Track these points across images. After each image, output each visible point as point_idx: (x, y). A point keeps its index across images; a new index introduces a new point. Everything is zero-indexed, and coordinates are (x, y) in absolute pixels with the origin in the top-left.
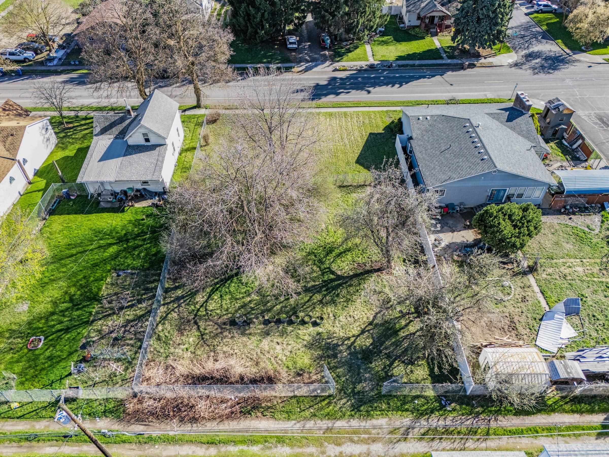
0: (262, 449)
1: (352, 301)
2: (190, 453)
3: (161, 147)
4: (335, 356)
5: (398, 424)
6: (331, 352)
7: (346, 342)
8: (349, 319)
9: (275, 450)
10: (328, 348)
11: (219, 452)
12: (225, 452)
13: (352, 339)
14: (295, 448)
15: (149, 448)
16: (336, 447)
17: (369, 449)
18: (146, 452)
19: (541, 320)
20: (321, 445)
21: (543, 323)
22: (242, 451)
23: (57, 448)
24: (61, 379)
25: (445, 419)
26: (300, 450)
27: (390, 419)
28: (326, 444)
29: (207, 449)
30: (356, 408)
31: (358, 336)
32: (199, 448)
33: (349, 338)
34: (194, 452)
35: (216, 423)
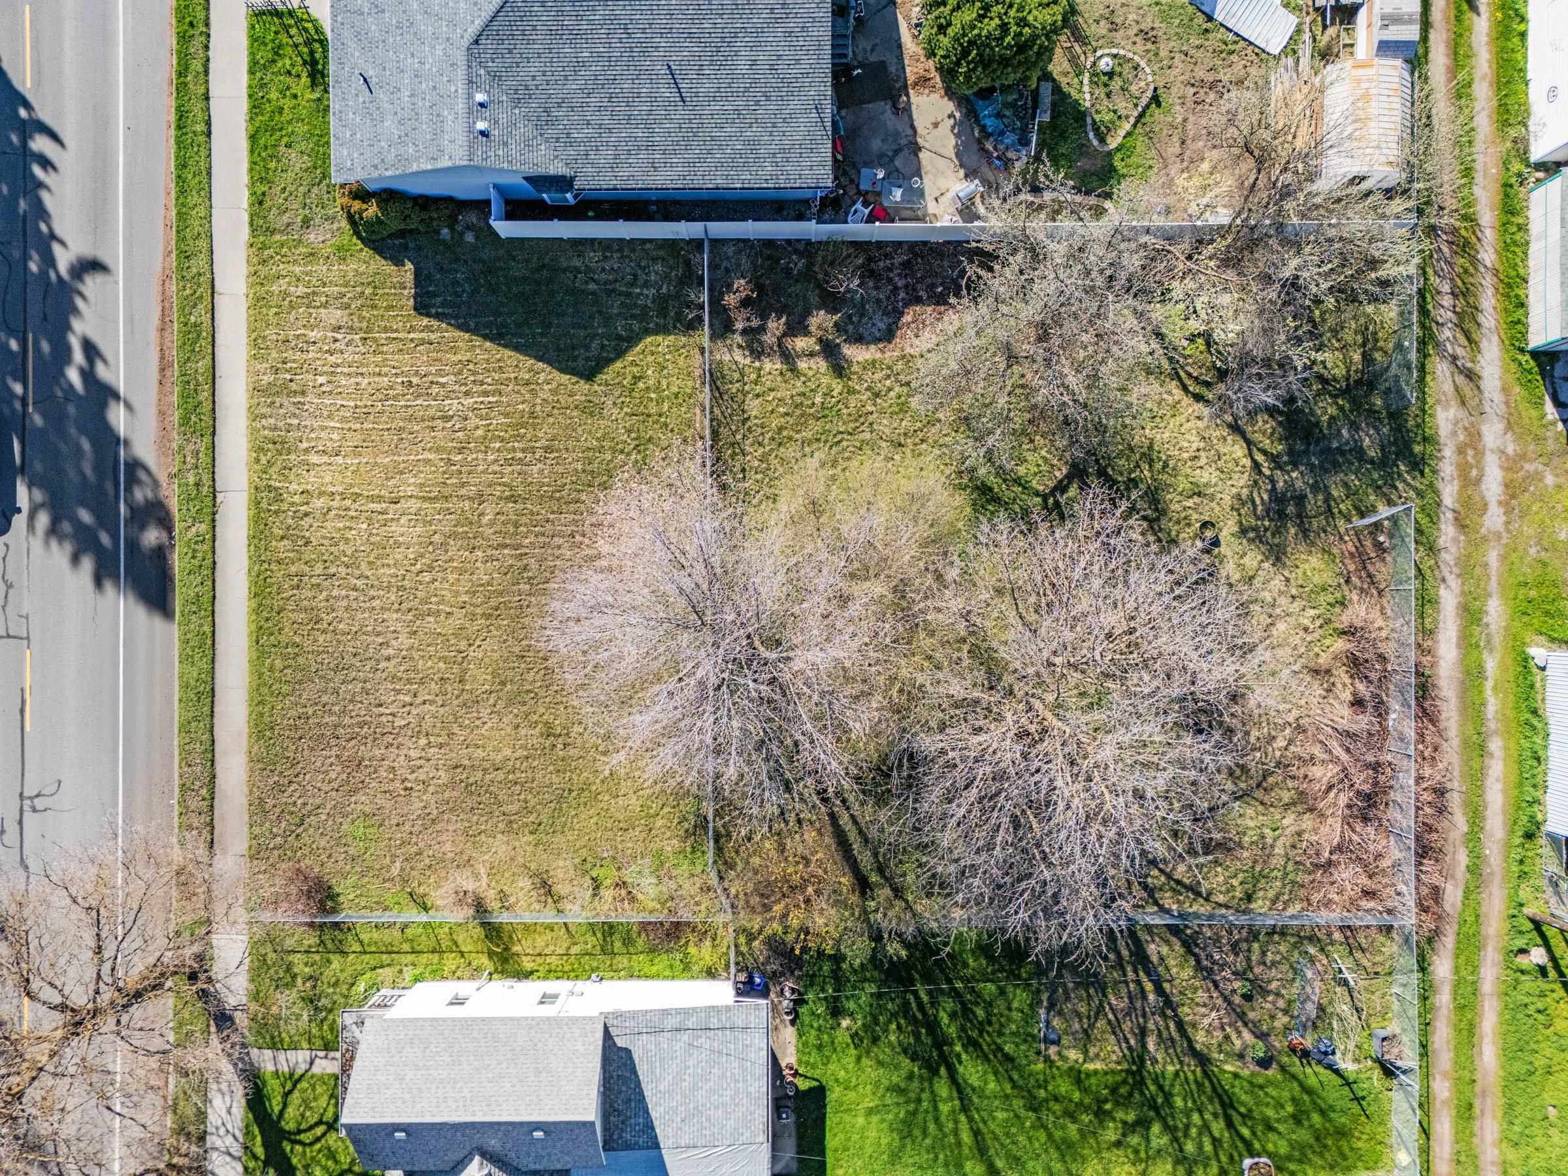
0: (1491, 651)
1: (1151, 447)
2: (1499, 786)
3: (613, 1031)
4: (1300, 499)
5: (1448, 387)
6: (1291, 509)
7: (1267, 472)
8: (1203, 461)
9: (1493, 628)
10: (1282, 515)
11: (1496, 732)
12: (1498, 721)
13: (1260, 458)
14: (1489, 589)
15: (1490, 866)
16: (1489, 513)
17: (1492, 451)
18: (1496, 869)
19: (1210, 18)
20: (1485, 539)
21: (1219, 16)
22: (1495, 688)
23: (1486, 1041)
24: (1348, 1084)
25: (1439, 293)
26: (1494, 579)
27: (1438, 402)
28: (1483, 530)
29: (1491, 755)
30: (1418, 465)
31: (1249, 443)
32: (1490, 772)
33: (1256, 466)
34: (1498, 780)
35: (1445, 744)
